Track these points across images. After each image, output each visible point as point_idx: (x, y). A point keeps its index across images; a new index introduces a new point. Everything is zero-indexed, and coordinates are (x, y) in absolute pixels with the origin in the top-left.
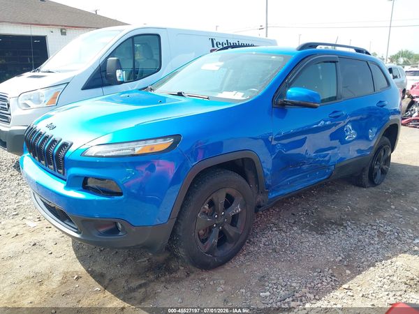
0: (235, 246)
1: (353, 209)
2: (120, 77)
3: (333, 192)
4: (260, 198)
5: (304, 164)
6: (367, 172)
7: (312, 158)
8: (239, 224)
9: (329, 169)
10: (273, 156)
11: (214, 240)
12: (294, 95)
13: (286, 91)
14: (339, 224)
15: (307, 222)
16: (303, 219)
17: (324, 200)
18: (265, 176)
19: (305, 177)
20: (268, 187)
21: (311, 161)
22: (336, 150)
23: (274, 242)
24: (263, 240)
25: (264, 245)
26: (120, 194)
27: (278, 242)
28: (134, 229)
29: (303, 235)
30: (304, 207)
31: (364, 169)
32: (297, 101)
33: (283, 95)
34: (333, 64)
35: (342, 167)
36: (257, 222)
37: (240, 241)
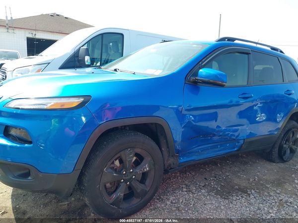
0: (141, 202)
1: (260, 179)
2: (87, 61)
3: (246, 163)
4: (171, 161)
5: (214, 135)
6: (277, 149)
7: (221, 132)
8: (148, 182)
9: (238, 142)
10: (183, 126)
11: (120, 193)
12: (204, 74)
13: (198, 71)
14: (244, 191)
15: (216, 186)
16: (212, 184)
17: (236, 169)
18: (175, 142)
19: (216, 147)
20: (178, 152)
21: (221, 134)
22: (245, 126)
23: (181, 201)
24: (172, 198)
25: (172, 203)
26: (30, 143)
27: (184, 201)
28: (41, 175)
29: (208, 197)
30: (217, 173)
31: (273, 147)
32: (206, 80)
33: (196, 74)
34: (246, 56)
35: (252, 142)
36: (172, 182)
37: (147, 197)
